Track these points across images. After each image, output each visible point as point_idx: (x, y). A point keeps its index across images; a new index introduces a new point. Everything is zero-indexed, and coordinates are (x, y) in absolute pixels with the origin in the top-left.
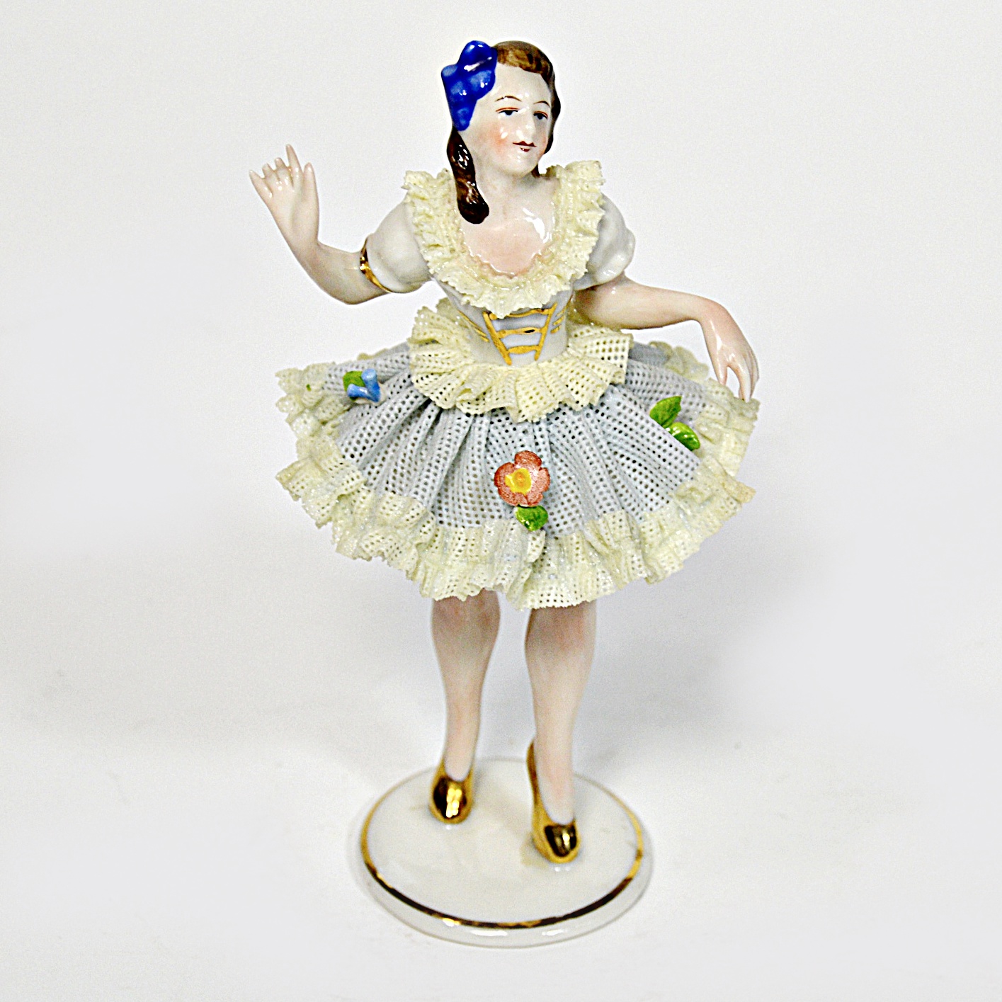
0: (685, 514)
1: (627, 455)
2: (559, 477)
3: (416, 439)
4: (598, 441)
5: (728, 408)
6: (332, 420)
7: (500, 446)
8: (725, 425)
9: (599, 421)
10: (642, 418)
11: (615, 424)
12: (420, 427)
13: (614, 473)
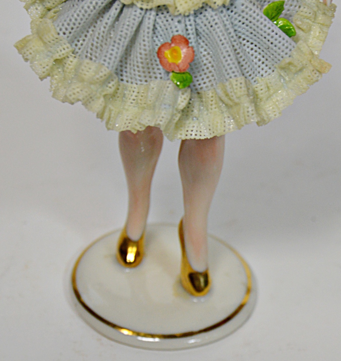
0: (284, 79)
1: (247, 39)
2: (201, 53)
3: (106, 24)
4: (228, 29)
5: (315, 9)
6: (54, 8)
7: (163, 30)
8: (313, 20)
9: (229, 16)
10: (258, 15)
11: (240, 18)
12: (110, 16)
13: (238, 51)
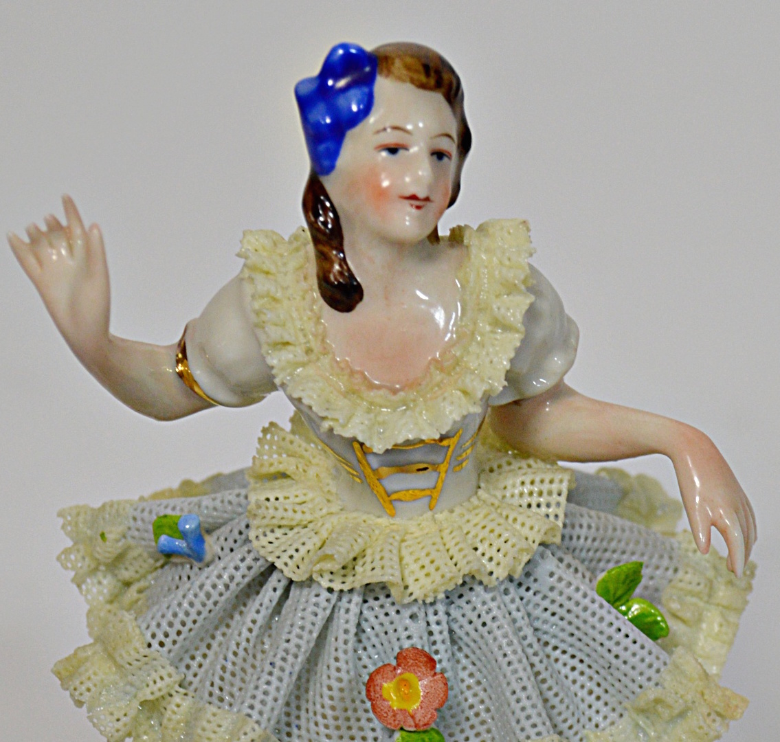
0: (646, 734)
1: (563, 646)
2: (462, 681)
3: (254, 622)
4: (520, 629)
5: (710, 573)
6: (139, 580)
7: (377, 635)
8: (706, 598)
9: (522, 599)
10: (585, 596)
11: (546, 603)
12: (261, 605)
13: (544, 675)
